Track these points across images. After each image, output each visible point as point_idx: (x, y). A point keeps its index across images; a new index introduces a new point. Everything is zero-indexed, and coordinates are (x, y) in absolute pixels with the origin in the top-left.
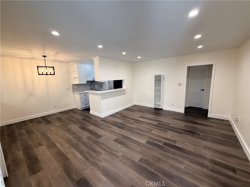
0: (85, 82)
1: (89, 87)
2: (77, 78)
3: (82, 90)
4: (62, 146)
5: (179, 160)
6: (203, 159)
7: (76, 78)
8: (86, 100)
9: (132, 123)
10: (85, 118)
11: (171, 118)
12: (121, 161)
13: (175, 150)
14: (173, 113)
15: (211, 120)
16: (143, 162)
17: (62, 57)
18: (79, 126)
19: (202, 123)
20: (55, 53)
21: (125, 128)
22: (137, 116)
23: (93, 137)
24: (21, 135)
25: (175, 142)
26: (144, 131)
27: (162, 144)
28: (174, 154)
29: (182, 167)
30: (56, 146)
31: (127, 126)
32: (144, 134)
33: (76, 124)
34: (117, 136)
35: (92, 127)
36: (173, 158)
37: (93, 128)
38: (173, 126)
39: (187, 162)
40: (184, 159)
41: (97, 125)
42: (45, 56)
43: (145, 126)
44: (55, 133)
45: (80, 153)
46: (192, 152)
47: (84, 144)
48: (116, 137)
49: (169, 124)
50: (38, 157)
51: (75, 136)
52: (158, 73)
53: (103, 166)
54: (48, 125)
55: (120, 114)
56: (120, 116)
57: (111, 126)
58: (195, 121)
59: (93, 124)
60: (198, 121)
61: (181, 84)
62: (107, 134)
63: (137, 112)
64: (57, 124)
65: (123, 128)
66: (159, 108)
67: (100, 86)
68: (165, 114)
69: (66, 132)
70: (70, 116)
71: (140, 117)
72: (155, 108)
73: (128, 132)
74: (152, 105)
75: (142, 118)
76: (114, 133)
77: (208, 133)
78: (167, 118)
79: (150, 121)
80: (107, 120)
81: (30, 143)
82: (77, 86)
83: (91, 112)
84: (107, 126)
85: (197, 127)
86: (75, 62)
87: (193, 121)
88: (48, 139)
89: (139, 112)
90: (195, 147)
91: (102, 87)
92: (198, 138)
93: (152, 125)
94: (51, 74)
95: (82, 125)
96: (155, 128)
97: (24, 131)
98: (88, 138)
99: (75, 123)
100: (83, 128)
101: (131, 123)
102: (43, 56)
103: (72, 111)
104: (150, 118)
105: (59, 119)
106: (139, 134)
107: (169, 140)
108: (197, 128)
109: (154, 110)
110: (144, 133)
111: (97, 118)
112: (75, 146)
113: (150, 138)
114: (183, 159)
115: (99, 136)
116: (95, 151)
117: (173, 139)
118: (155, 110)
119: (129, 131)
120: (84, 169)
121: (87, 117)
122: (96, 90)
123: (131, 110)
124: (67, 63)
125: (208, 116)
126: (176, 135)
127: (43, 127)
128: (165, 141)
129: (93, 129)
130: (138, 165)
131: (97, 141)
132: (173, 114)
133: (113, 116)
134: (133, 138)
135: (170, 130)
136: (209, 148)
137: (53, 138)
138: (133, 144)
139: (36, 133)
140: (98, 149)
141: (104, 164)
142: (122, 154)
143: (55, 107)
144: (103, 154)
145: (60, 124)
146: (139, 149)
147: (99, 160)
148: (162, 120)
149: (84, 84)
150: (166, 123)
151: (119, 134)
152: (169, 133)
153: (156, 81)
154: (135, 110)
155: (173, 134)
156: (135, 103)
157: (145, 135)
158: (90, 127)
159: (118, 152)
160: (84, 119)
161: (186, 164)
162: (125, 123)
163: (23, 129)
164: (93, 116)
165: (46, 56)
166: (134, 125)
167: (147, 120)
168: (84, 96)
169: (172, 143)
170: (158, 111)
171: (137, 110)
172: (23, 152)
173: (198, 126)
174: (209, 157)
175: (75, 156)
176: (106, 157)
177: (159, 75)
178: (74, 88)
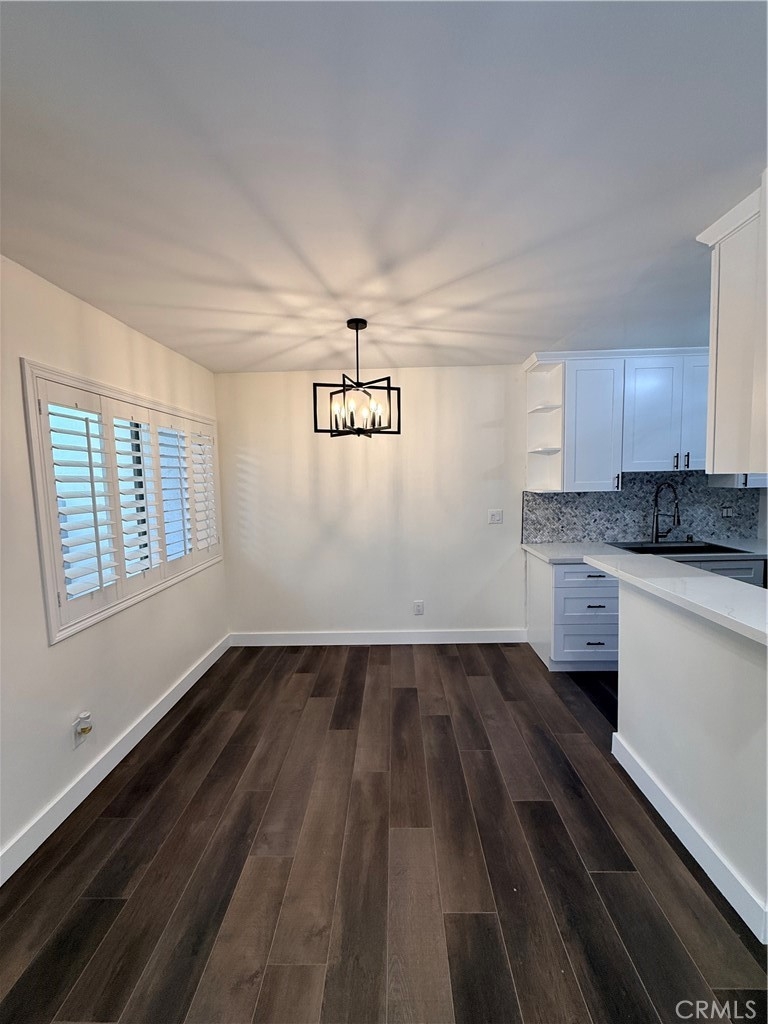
0: (608, 484)
1: (638, 515)
2: (555, 451)
3: (581, 534)
7: (547, 453)
8: (600, 612)
82: (554, 505)
102: (349, 324)
143: (419, 612)
149: (600, 496)
165: (365, 323)
168: (583, 579)
178: (533, 517)
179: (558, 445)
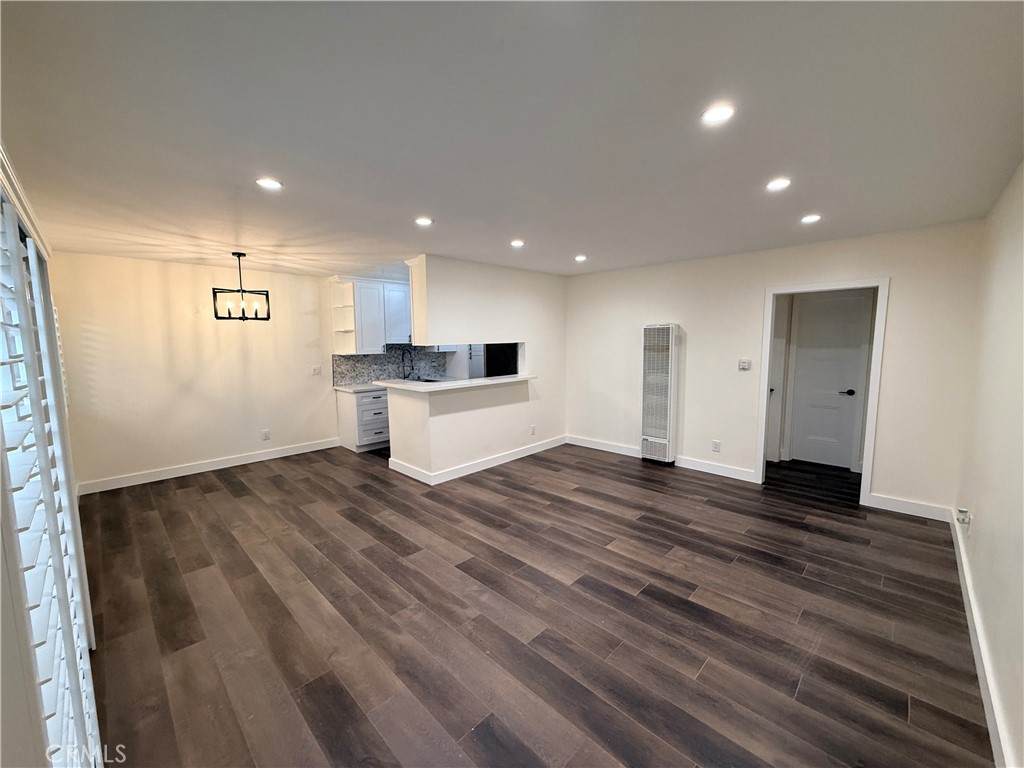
0: (379, 350)
1: (395, 367)
2: (351, 331)
3: (367, 378)
4: (274, 570)
5: (687, 651)
6: (785, 656)
7: (346, 332)
8: (380, 416)
9: (538, 509)
10: (369, 482)
11: (701, 501)
12: (470, 637)
13: (679, 614)
14: (717, 483)
15: (871, 518)
16: (548, 648)
17: (297, 257)
18: (343, 511)
19: (827, 527)
20: (273, 243)
21: (509, 525)
22: (565, 485)
23: (385, 549)
24: (145, 526)
25: (692, 587)
26: (579, 543)
27: (635, 593)
28: (674, 629)
29: (691, 675)
30: (255, 570)
31: (516, 520)
32: (576, 554)
33: (335, 501)
34: (473, 553)
35: (387, 517)
36: (664, 644)
37: (393, 518)
38: (700, 529)
39: (715, 662)
40: (708, 651)
41: (406, 511)
42: (239, 255)
43: (585, 525)
44: (257, 527)
45: (331, 598)
46: (747, 629)
47: (351, 571)
48: (467, 556)
49: (687, 522)
50: (193, 600)
51: (322, 541)
52: (658, 321)
53: (401, 646)
54: (237, 500)
55: (501, 474)
56: (499, 482)
57: (458, 516)
58: (800, 518)
59: (393, 505)
60: (810, 519)
61: (750, 364)
62: (438, 542)
63: (568, 470)
64: (267, 499)
65: (501, 527)
66: (661, 459)
67: (434, 364)
68: (681, 486)
69: (293, 526)
70: (317, 474)
71: (577, 490)
72: (644, 460)
73: (520, 540)
74: (633, 447)
75: (581, 494)
76: (464, 542)
77: (835, 566)
78: (687, 498)
79: (611, 506)
80: (447, 495)
81: (172, 554)
82: (351, 362)
83: (395, 462)
84: (444, 517)
85: (800, 539)
86: (344, 273)
87: (788, 516)
88: (231, 544)
89: (578, 473)
90: (763, 613)
91: (444, 371)
92: (787, 582)
93: (617, 522)
94: (256, 318)
95: (353, 505)
96: (624, 534)
97: (155, 514)
98: (369, 553)
99: (330, 497)
100: (354, 517)
101: (535, 512)
102: (234, 254)
103: (326, 454)
104: (614, 494)
105: (277, 482)
106: (557, 550)
107: (671, 579)
108: (799, 544)
109: (641, 469)
110: (576, 550)
111: (412, 485)
112: (319, 576)
113: (597, 567)
114: (703, 648)
115: (407, 549)
116: (382, 596)
117: (687, 577)
118: (644, 467)
119: (521, 537)
120: (336, 650)
121: (375, 478)
122: (419, 379)
123: (548, 461)
124: (317, 276)
125: (863, 502)
126: (700, 565)
127: (221, 504)
128: (653, 581)
129: (391, 523)
130: (526, 654)
131: (398, 563)
132: (714, 485)
133: (471, 480)
134: (529, 563)
135: (685, 544)
136: (823, 620)
137: (249, 542)
138: (525, 582)
139: (195, 524)
140: (396, 590)
141: (405, 639)
142: (479, 613)
143: (267, 438)
144: (412, 607)
145: (277, 498)
146: (543, 601)
147: (394, 627)
148: (661, 507)
149: (376, 357)
150: (672, 519)
151: (483, 544)
152: (675, 556)
153: (650, 350)
154: (563, 464)
155: (690, 558)
156: (567, 434)
157: (580, 557)
158: (381, 514)
159: (463, 605)
160: (364, 487)
161: (710, 667)
162: (512, 510)
163: (152, 509)
164: (398, 479)
165: (244, 255)
166: (547, 516)
167: (602, 503)
168: (371, 399)
169: (676, 591)
170: (655, 471)
171: (572, 463)
172: (147, 582)
173: (804, 537)
174: (810, 651)
175: (312, 605)
176: (418, 617)
177: (663, 329)
178: (339, 370)
179: (353, 328)
